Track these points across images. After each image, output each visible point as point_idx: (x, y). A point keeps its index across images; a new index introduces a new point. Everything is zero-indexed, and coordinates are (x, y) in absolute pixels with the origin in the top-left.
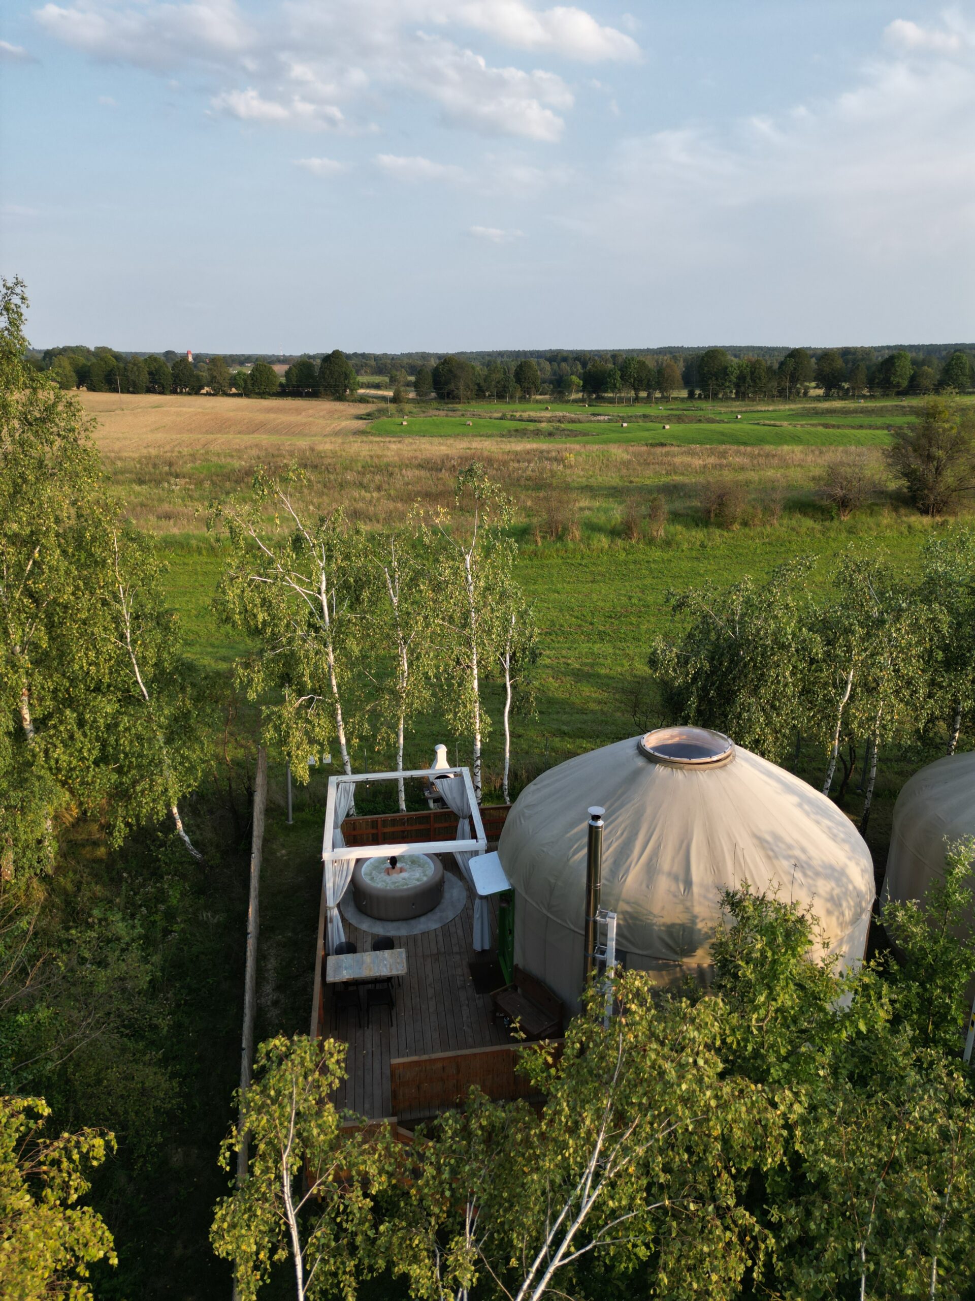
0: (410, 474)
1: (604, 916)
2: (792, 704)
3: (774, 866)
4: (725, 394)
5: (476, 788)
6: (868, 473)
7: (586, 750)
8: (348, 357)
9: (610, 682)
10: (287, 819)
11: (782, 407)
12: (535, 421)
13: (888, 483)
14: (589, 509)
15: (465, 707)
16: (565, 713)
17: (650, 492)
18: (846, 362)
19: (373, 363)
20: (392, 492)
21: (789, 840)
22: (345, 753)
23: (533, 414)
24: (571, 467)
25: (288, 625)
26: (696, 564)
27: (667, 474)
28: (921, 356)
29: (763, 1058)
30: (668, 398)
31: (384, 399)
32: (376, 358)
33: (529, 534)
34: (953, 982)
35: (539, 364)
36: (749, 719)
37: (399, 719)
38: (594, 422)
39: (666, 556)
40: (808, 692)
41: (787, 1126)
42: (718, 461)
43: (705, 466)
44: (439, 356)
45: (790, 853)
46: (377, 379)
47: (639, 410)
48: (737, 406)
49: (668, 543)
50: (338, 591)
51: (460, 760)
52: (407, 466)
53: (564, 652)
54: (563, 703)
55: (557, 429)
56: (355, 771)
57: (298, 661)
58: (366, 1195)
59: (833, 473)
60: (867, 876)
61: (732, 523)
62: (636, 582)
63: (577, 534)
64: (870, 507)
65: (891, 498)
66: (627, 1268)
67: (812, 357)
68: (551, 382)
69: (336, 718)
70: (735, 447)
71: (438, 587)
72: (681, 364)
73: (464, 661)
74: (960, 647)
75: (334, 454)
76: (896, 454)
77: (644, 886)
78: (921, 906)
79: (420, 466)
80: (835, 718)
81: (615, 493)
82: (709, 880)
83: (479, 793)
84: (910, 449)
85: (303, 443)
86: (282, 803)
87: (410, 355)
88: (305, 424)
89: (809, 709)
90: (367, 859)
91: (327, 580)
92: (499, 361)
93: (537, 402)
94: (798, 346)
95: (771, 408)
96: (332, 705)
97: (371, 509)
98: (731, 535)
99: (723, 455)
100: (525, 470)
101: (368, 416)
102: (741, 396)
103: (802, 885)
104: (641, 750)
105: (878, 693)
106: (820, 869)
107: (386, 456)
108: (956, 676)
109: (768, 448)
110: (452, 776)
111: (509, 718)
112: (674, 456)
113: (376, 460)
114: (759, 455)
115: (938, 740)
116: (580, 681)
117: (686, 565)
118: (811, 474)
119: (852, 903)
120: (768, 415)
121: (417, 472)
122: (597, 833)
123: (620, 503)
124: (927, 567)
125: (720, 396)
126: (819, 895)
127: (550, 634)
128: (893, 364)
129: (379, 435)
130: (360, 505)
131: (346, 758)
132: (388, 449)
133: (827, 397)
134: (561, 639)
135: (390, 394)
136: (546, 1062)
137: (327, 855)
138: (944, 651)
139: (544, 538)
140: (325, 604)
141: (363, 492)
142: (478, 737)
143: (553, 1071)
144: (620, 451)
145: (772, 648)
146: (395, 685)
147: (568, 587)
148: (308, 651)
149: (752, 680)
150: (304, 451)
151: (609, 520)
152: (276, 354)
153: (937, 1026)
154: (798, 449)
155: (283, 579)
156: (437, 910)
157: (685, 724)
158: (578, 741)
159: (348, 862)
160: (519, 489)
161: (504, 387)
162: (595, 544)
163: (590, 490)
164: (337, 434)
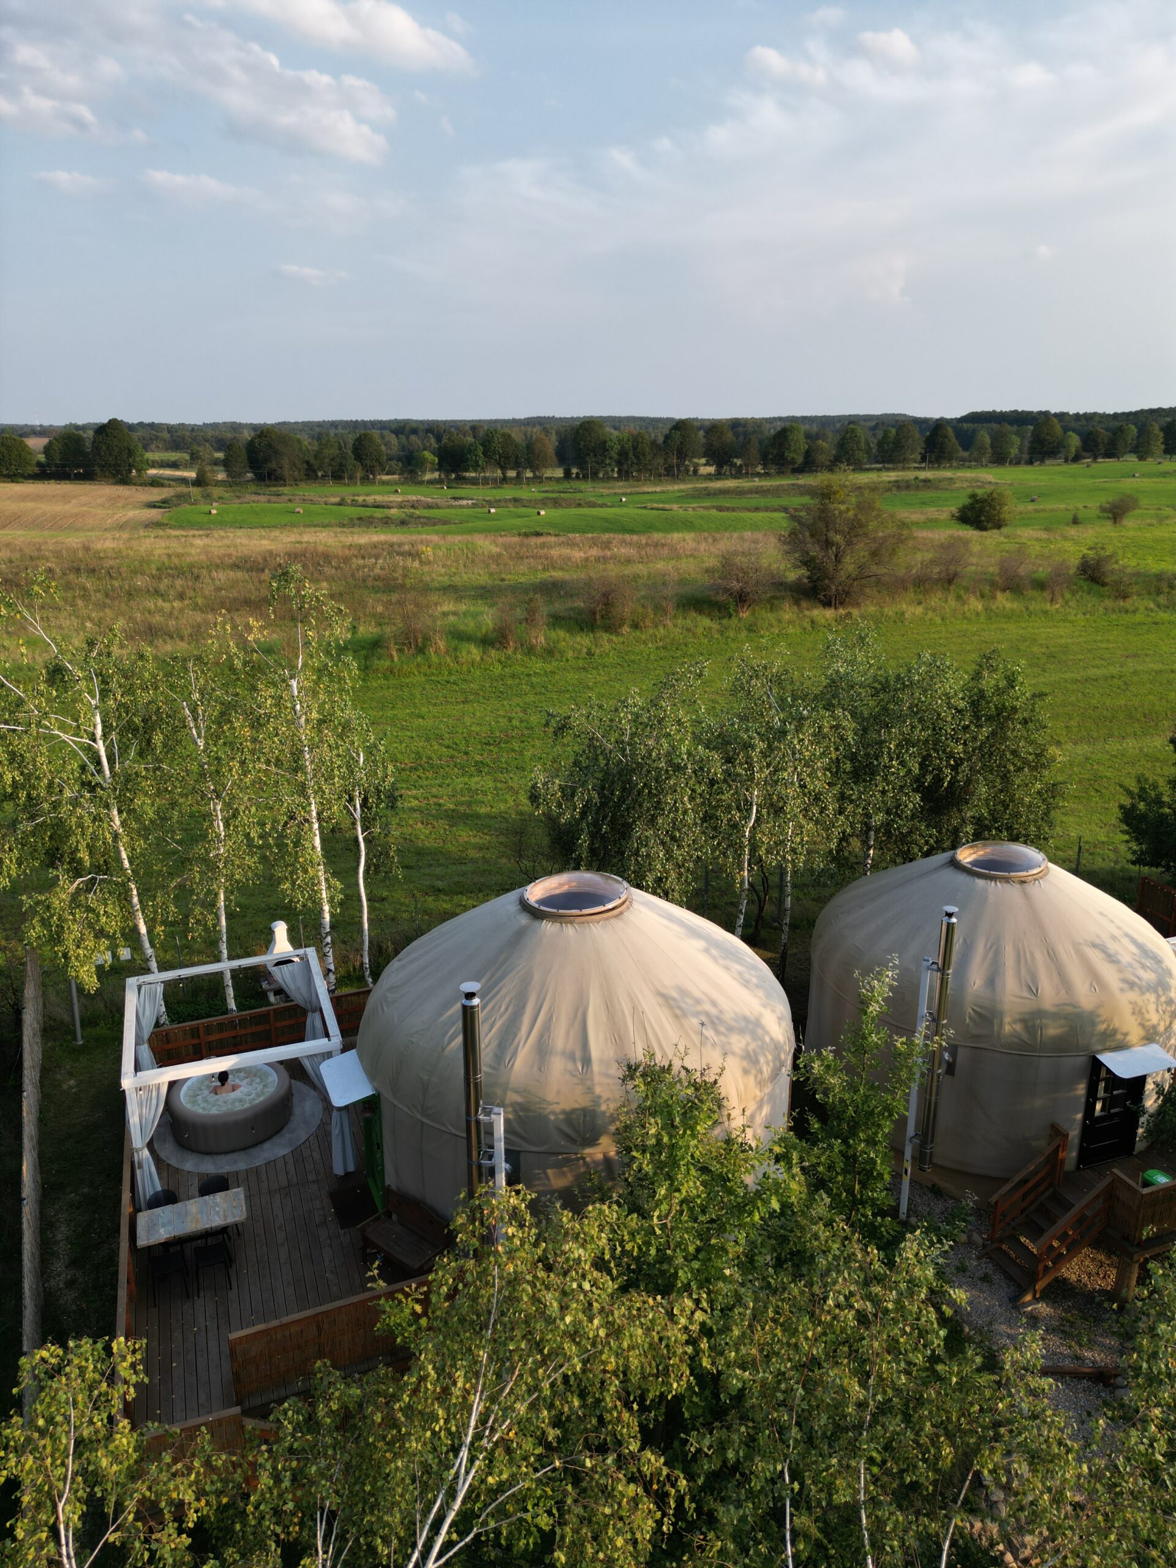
0: (222, 576)
1: (488, 1113)
2: (694, 833)
3: (682, 1025)
4: (606, 473)
5: (327, 972)
6: (764, 563)
7: (466, 909)
8: (131, 427)
9: (492, 822)
10: (75, 1039)
11: (670, 488)
12: (383, 507)
13: (787, 573)
14: (455, 614)
15: (306, 872)
16: (439, 865)
17: (526, 591)
18: (737, 435)
19: (166, 435)
20: (200, 601)
21: (697, 994)
22: (147, 945)
23: (379, 498)
24: (429, 563)
25: (51, 785)
26: (583, 675)
27: (544, 569)
28: (815, 429)
29: (670, 1260)
30: (540, 478)
31: (184, 481)
32: (170, 429)
33: (381, 647)
34: (876, 1134)
35: (382, 437)
36: (648, 855)
37: (216, 895)
38: (455, 507)
39: (549, 668)
40: (711, 818)
41: (692, 1342)
42: (601, 553)
43: (587, 559)
44: (254, 427)
45: (699, 1008)
46: (173, 456)
47: (508, 492)
48: (620, 487)
49: (550, 652)
50: (121, 734)
51: (307, 938)
52: (217, 566)
53: (434, 790)
54: (435, 853)
55: (411, 516)
56: (163, 967)
57: (69, 833)
58: (180, 1531)
59: (726, 562)
60: (784, 1024)
61: (621, 626)
62: (516, 700)
63: (442, 644)
64: (770, 601)
65: (791, 590)
66: (528, 1544)
67: (700, 428)
68: (399, 459)
69: (130, 902)
70: (620, 536)
71: (257, 724)
72: (554, 438)
73: (301, 815)
74: (867, 755)
75: (118, 554)
76: (793, 540)
77: (535, 1069)
78: (837, 1053)
79: (235, 566)
80: (742, 847)
81: (485, 593)
82: (611, 1053)
83: (332, 977)
84: (807, 534)
85: (74, 540)
86: (67, 1018)
87: (215, 426)
88: (76, 515)
89: (713, 838)
90: (186, 1080)
91: (103, 722)
92: (332, 432)
93: (384, 483)
94: (684, 417)
95: (658, 489)
96: (124, 885)
97: (172, 623)
98: (621, 639)
99: (607, 545)
100: (371, 569)
101: (164, 504)
102: (624, 475)
103: (714, 1045)
104: (525, 906)
105: (785, 813)
106: (733, 1024)
107: (189, 555)
108: (865, 787)
109: (657, 536)
110: (296, 959)
111: (365, 879)
112: (550, 547)
113: (175, 560)
114: (647, 544)
115: (853, 860)
116: (455, 824)
117: (572, 677)
118: (706, 565)
119: (770, 1057)
120: (655, 497)
121: (231, 574)
122: (473, 1014)
123: (491, 606)
124: (828, 668)
125: (601, 475)
126: (733, 1053)
127: (416, 769)
128: (786, 438)
129: (181, 527)
130: (157, 619)
131: (150, 951)
132: (192, 545)
133: (719, 475)
134: (430, 775)
135: (192, 474)
136: (413, 1312)
137: (128, 1082)
138: (851, 761)
139: (400, 651)
140: (103, 753)
141: (160, 602)
142: (326, 908)
143: (424, 1322)
144: (487, 543)
145: (667, 771)
146: (207, 852)
147: (435, 710)
148: (81, 817)
149: (648, 810)
150: (75, 551)
151: (479, 626)
152: (30, 423)
153: (864, 1185)
154: (689, 536)
155: (39, 724)
156: (285, 1131)
157: (577, 868)
158: (457, 898)
159: (158, 1087)
160: (366, 592)
161: (341, 465)
162: (463, 656)
163: (452, 590)
164: (122, 527)
